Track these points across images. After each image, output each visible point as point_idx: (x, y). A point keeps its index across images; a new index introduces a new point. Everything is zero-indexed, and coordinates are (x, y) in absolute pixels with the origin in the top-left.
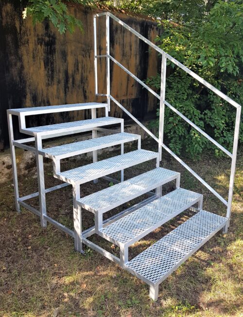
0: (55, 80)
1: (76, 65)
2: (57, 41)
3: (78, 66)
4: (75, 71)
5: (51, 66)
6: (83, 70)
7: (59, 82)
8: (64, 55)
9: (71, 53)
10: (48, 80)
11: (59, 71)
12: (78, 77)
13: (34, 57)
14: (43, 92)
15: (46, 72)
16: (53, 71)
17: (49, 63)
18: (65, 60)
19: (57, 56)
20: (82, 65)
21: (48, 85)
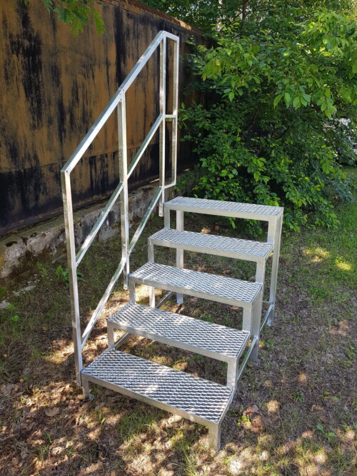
0: (45, 118)
1: (75, 91)
2: (43, 48)
3: (77, 94)
4: (73, 102)
5: (36, 93)
6: (85, 100)
7: (50, 122)
8: (56, 72)
9: (67, 69)
10: (33, 119)
11: (50, 102)
12: (78, 113)
13: (7, 78)
14: (26, 141)
15: (29, 105)
16: (39, 102)
17: (32, 88)
18: (58, 83)
19: (45, 76)
20: (83, 92)
21: (34, 127)
